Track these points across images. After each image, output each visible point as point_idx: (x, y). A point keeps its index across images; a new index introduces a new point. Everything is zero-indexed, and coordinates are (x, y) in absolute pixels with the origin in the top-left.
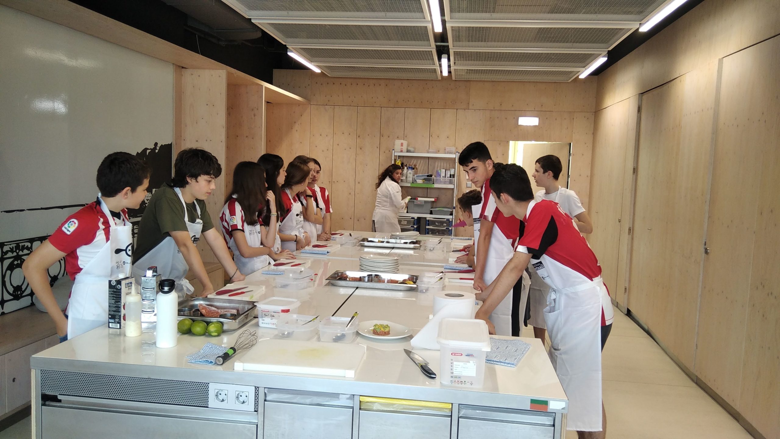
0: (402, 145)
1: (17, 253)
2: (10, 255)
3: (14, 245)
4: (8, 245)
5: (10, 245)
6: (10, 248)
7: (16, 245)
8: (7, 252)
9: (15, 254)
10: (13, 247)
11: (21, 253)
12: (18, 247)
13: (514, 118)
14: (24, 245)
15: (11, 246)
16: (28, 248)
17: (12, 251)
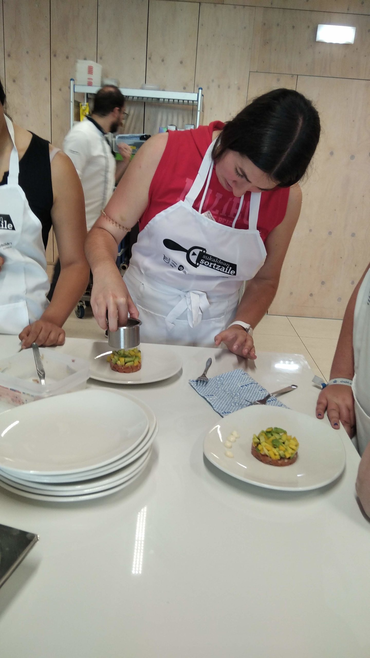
0: (90, 70)
13: (309, 27)
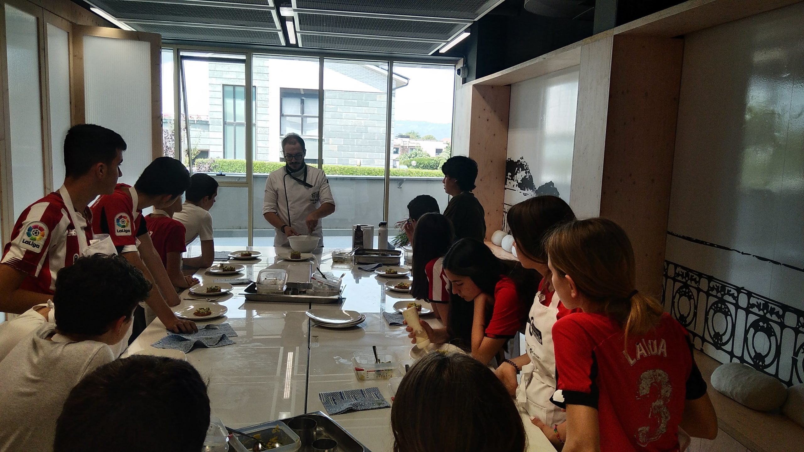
1: (765, 314)
2: (755, 310)
3: (762, 302)
4: (756, 298)
5: (758, 299)
6: (757, 302)
7: (764, 302)
8: (753, 306)
9: (761, 313)
10: (760, 303)
11: (768, 316)
12: (766, 306)
14: (774, 309)
15: (759, 301)
16: (777, 314)
17: (758, 306)
